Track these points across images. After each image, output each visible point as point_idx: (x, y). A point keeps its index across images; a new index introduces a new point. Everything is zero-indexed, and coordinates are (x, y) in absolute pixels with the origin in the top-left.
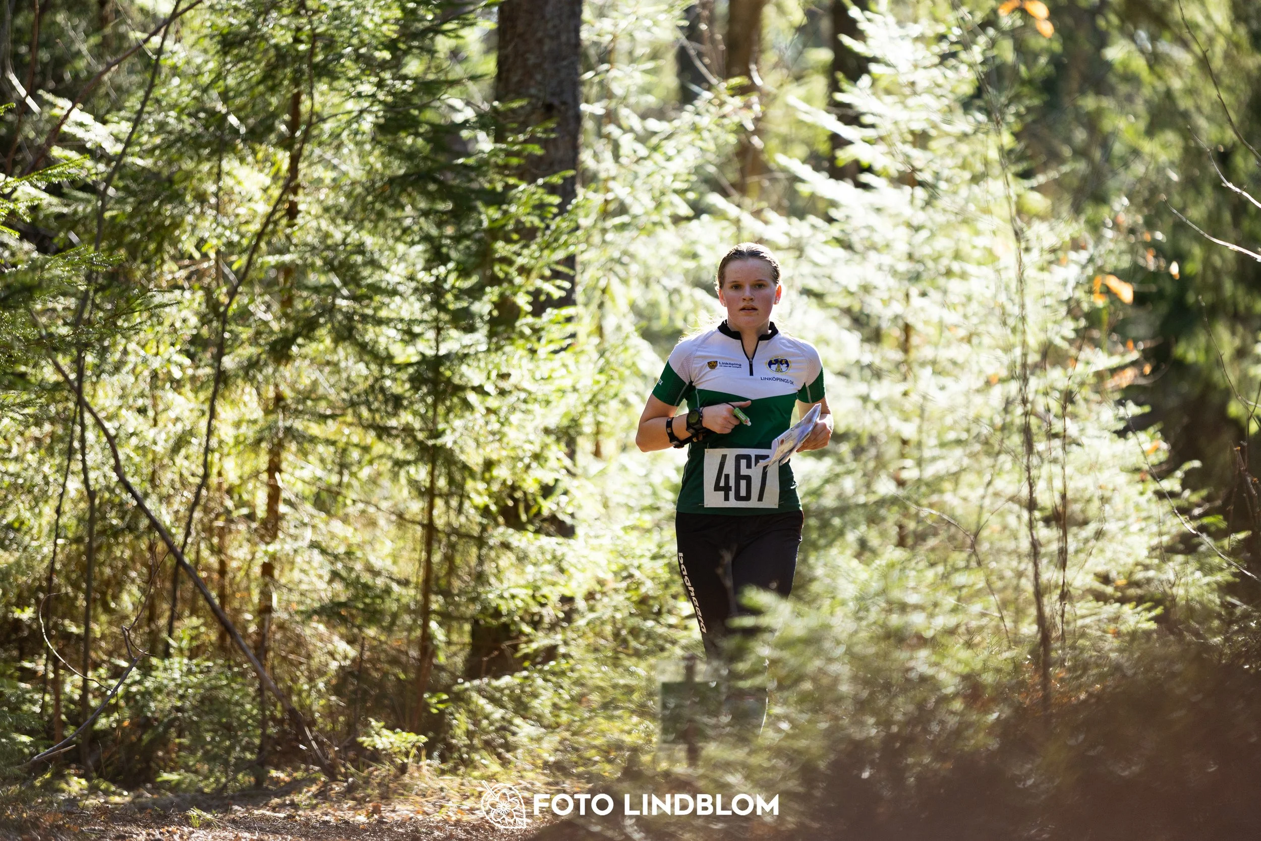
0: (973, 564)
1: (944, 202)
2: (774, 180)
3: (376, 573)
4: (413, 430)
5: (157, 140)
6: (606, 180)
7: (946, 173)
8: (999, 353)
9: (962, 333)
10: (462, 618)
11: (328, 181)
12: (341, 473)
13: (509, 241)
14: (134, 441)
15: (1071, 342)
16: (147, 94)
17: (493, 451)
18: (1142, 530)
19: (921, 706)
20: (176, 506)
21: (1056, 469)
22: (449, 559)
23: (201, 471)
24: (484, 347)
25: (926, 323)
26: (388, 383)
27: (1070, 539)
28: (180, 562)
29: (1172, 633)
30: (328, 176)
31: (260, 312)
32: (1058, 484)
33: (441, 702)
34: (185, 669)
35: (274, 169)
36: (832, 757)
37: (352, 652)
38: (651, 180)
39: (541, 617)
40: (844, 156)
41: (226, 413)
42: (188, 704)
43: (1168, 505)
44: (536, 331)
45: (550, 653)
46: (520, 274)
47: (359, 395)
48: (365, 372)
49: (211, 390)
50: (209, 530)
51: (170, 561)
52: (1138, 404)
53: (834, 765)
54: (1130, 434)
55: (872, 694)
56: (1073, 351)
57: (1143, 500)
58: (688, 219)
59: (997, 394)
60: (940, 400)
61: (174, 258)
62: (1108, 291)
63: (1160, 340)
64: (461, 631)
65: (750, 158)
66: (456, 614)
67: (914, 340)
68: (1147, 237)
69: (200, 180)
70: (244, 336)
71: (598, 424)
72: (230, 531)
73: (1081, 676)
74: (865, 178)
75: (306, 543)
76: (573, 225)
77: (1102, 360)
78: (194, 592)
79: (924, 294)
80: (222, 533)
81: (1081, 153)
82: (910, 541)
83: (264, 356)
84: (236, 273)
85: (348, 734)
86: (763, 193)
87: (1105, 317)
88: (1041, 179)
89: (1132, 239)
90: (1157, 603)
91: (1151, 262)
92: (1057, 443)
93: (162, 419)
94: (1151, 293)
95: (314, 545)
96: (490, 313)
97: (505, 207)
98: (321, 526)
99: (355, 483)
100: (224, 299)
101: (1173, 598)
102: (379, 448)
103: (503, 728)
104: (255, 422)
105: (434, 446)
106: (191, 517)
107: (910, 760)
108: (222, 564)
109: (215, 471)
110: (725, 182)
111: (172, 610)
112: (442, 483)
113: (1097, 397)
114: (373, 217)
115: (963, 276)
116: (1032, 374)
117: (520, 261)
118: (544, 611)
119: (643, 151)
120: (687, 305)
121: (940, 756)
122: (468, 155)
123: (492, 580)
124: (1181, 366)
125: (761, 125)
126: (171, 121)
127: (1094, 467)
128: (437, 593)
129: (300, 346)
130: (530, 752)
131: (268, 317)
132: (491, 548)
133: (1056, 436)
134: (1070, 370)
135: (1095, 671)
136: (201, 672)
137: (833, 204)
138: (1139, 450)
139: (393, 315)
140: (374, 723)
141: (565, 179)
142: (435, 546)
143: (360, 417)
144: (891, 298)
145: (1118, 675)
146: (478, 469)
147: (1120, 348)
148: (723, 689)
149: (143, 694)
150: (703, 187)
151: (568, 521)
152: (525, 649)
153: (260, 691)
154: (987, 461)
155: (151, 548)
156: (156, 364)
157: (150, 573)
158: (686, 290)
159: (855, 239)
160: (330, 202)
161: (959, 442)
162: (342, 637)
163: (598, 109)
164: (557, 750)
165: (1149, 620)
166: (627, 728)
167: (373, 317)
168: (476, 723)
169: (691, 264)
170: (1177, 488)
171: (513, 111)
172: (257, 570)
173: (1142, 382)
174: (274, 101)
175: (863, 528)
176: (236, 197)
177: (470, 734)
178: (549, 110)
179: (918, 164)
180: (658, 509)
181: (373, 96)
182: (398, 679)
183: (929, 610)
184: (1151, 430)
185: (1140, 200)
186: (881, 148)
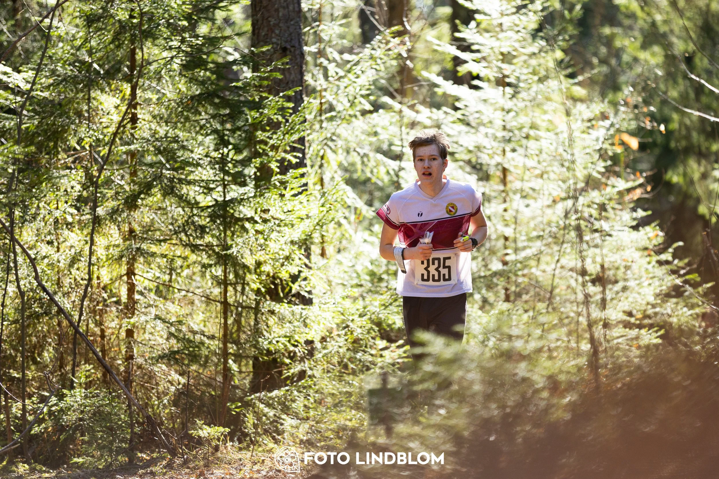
0: (550, 309)
1: (523, 95)
2: (421, 86)
3: (194, 333)
4: (213, 246)
5: (51, 81)
6: (320, 91)
7: (523, 77)
8: (560, 183)
9: (538, 172)
10: (247, 357)
11: (154, 100)
12: (171, 274)
13: (264, 130)
14: (46, 261)
15: (602, 174)
16: (44, 53)
17: (261, 256)
18: (650, 284)
19: (523, 396)
20: (73, 299)
21: (597, 251)
22: (238, 322)
23: (87, 277)
24: (252, 194)
25: (516, 167)
26: (196, 218)
27: (607, 292)
28: (77, 331)
29: (670, 344)
30: (155, 97)
31: (117, 180)
32: (599, 259)
33: (236, 408)
34: (83, 395)
35: (121, 95)
36: (472, 428)
37: (183, 380)
38: (347, 90)
39: (295, 353)
40: (462, 70)
41: (100, 241)
42: (86, 417)
43: (665, 268)
44: (283, 183)
45: (302, 374)
46: (272, 150)
47: (179, 227)
48: (182, 213)
49: (91, 228)
50: (94, 311)
51: (71, 331)
52: (645, 210)
53: (473, 433)
54: (641, 228)
55: (494, 390)
56: (604, 180)
57: (650, 267)
58: (371, 112)
59: (560, 208)
60: (526, 213)
61: (64, 150)
62: (623, 143)
63: (656, 171)
64: (247, 365)
65: (405, 73)
66: (244, 355)
67: (509, 178)
68: (645, 110)
69: (78, 103)
70: (109, 195)
71: (323, 236)
72: (106, 312)
73: (618, 373)
74: (476, 82)
75: (153, 316)
76: (302, 119)
77: (621, 184)
78: (86, 349)
79: (514, 150)
80: (102, 313)
81: (603, 62)
82: (512, 298)
83: (121, 206)
84: (102, 158)
85: (183, 429)
86: (415, 94)
87: (622, 159)
88: (580, 78)
89: (636, 111)
90: (661, 327)
91: (648, 125)
92: (597, 235)
93: (62, 247)
94: (649, 143)
95: (157, 317)
96: (255, 173)
97: (261, 110)
98: (161, 306)
99: (179, 279)
100: (96, 173)
101: (671, 324)
102: (193, 257)
103: (274, 421)
104: (118, 246)
105: (226, 254)
106: (82, 305)
107: (518, 429)
108: (102, 331)
109: (95, 276)
110: (391, 90)
111: (74, 360)
112: (231, 276)
113: (619, 207)
114: (182, 120)
115: (537, 138)
116: (580, 195)
117: (271, 142)
118: (297, 350)
119: (341, 73)
120: (372, 164)
121: (536, 425)
122: (238, 80)
123: (265, 333)
124: (669, 185)
125: (411, 54)
126: (59, 68)
127: (619, 249)
128: (231, 343)
129: (142, 199)
130: (292, 435)
131: (122, 183)
132: (263, 314)
133: (596, 231)
134: (603, 192)
135: (626, 370)
136: (93, 397)
137: (458, 99)
138: (646, 237)
139: (197, 178)
140: (198, 422)
141: (296, 92)
142: (229, 314)
143: (181, 240)
144: (494, 153)
145: (639, 372)
146: (252, 267)
147: (632, 177)
148: (405, 391)
149: (59, 411)
150: (380, 93)
151: (308, 295)
152: (286, 374)
153: (129, 406)
154: (556, 248)
155: (59, 324)
156: (57, 214)
157: (59, 340)
158: (372, 155)
159: (471, 119)
160: (156, 112)
161: (539, 237)
162: (176, 371)
163: (313, 49)
164: (308, 433)
165: (657, 337)
166: (349, 417)
167: (185, 180)
168: (259, 419)
169: (374, 139)
170: (670, 258)
171: (263, 52)
172: (123, 334)
173: (646, 196)
174: (120, 53)
175: (484, 291)
176: (100, 112)
177: (255, 426)
178: (284, 51)
179: (506, 73)
180: (361, 286)
181: (179, 47)
182: (212, 395)
183: (526, 338)
184: (653, 225)
185: (640, 88)
186: (484, 64)
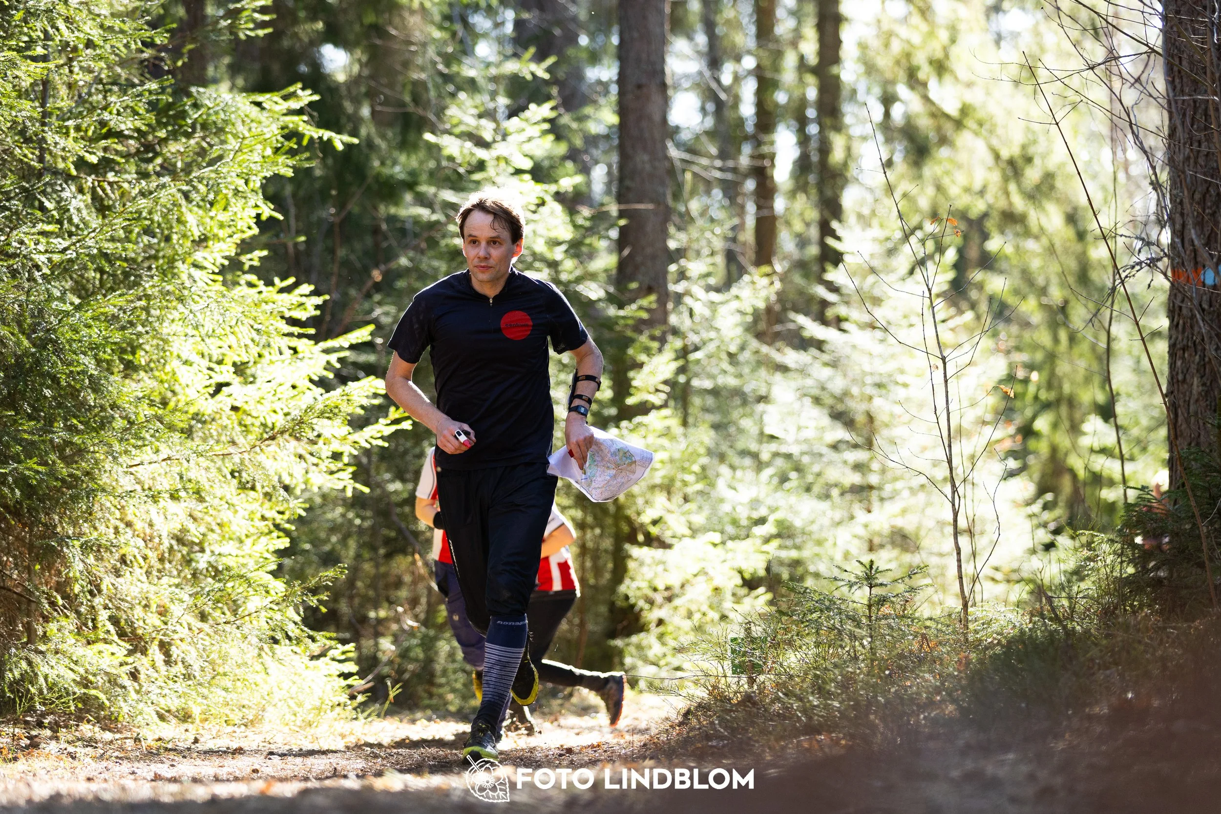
6: (685, 332)
7: (894, 320)
25: (883, 414)
40: (830, 312)
45: (660, 622)
59: (929, 455)
67: (876, 424)
74: (845, 325)
112: (590, 519)
115: (905, 385)
118: (656, 596)
123: (625, 579)
137: (825, 341)
138: (1016, 489)
141: (661, 332)
151: (669, 541)
163: (678, 287)
178: (649, 290)
184: (1023, 475)
186: (851, 307)
